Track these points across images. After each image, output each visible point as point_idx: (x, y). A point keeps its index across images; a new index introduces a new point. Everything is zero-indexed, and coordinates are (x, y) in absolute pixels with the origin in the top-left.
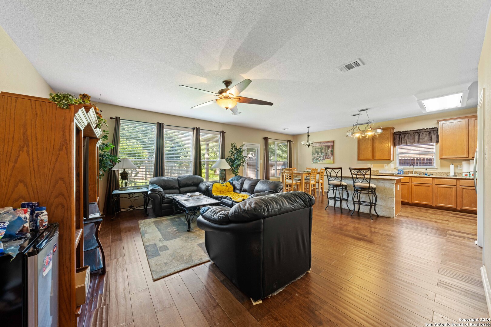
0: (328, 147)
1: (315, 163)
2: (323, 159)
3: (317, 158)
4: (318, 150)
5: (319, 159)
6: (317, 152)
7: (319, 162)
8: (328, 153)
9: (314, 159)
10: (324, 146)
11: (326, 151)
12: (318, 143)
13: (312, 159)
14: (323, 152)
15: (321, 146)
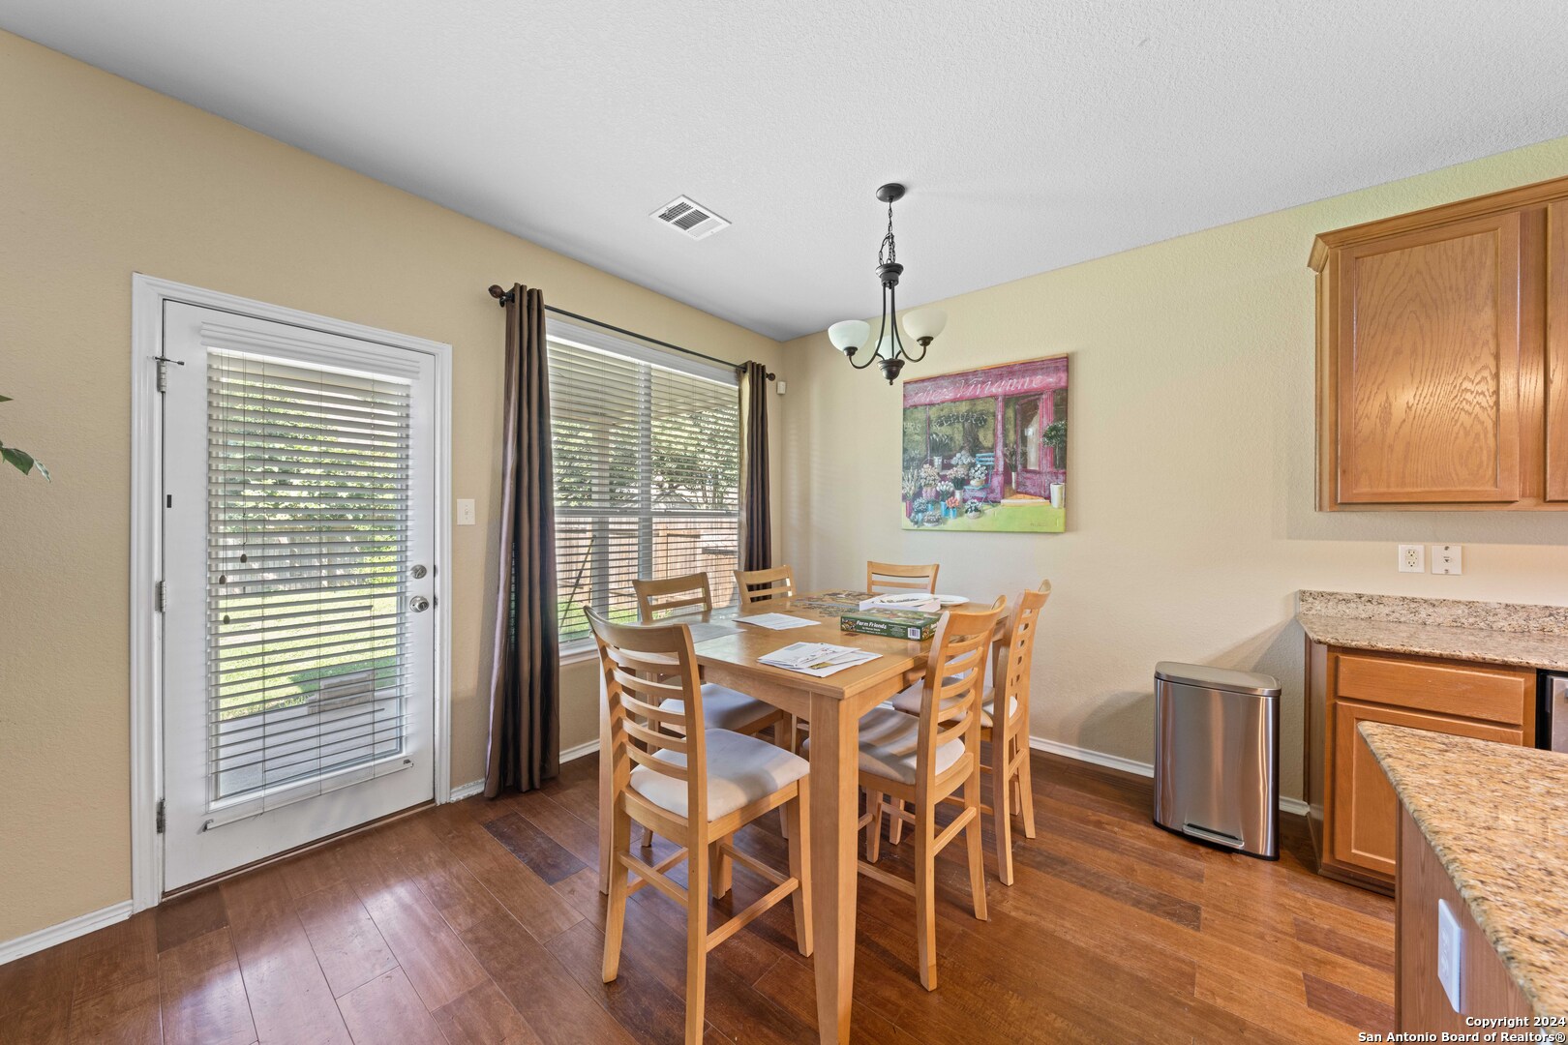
0: (1024, 406)
1: (928, 526)
2: (982, 495)
3: (943, 487)
4: (942, 431)
5: (958, 495)
6: (941, 448)
7: (952, 522)
8: (1024, 454)
9: (918, 494)
10: (995, 397)
11: (1012, 437)
12: (945, 383)
13: (905, 497)
14: (985, 438)
15: (973, 399)
